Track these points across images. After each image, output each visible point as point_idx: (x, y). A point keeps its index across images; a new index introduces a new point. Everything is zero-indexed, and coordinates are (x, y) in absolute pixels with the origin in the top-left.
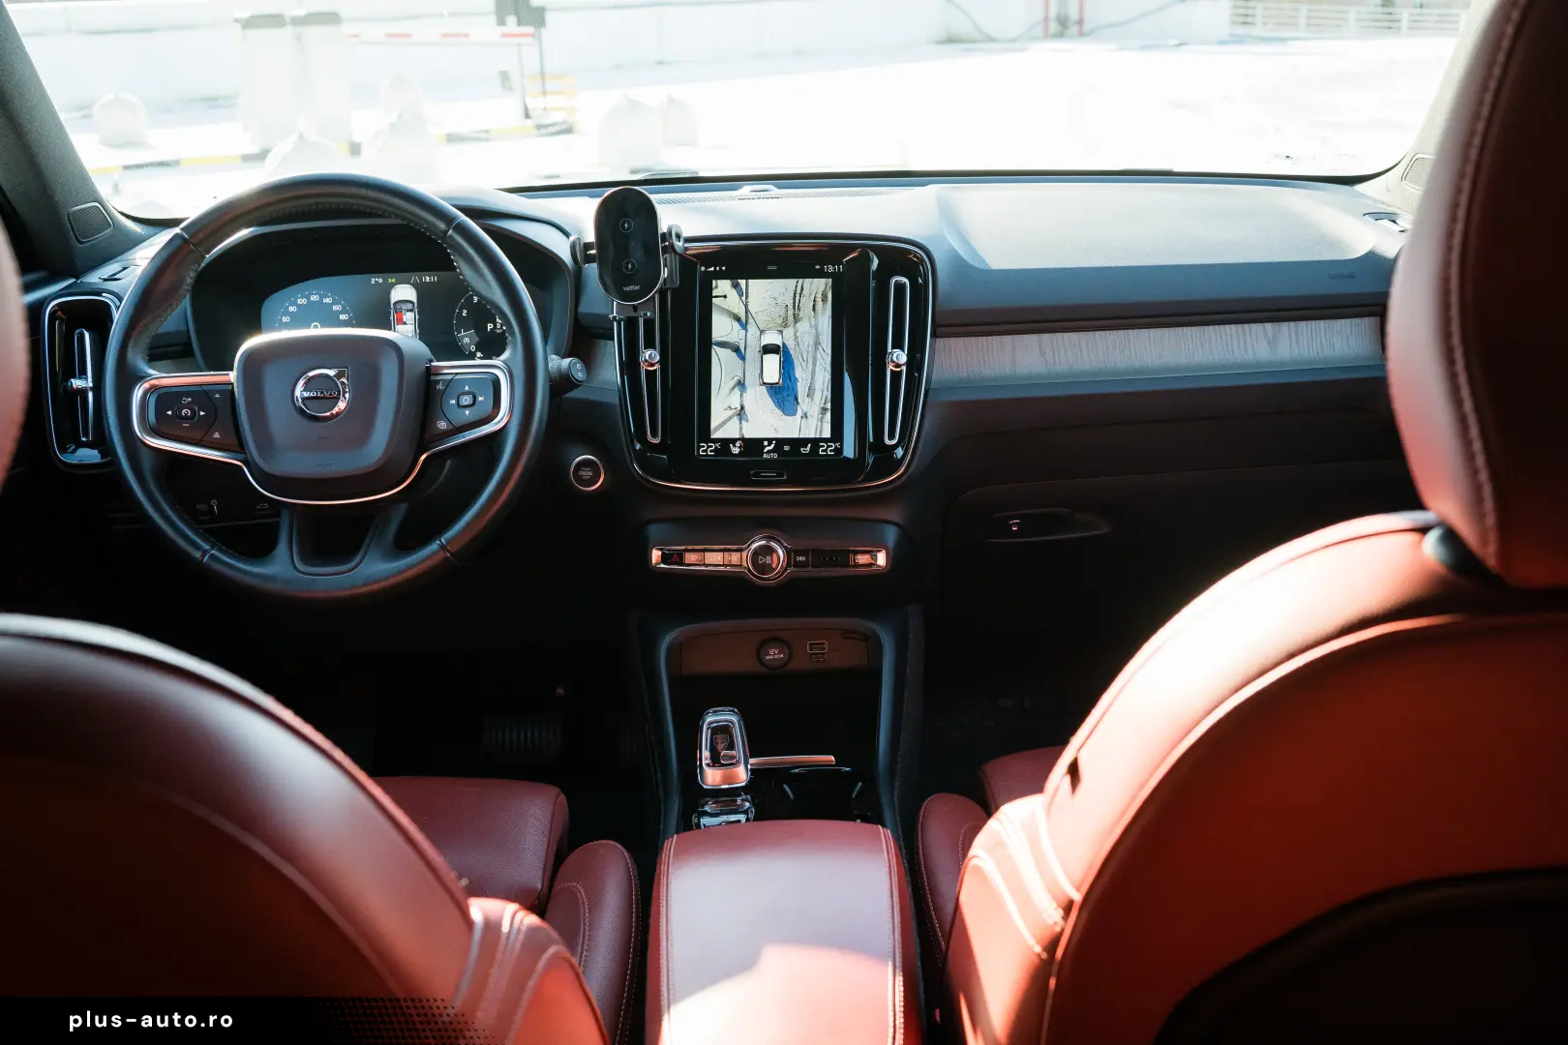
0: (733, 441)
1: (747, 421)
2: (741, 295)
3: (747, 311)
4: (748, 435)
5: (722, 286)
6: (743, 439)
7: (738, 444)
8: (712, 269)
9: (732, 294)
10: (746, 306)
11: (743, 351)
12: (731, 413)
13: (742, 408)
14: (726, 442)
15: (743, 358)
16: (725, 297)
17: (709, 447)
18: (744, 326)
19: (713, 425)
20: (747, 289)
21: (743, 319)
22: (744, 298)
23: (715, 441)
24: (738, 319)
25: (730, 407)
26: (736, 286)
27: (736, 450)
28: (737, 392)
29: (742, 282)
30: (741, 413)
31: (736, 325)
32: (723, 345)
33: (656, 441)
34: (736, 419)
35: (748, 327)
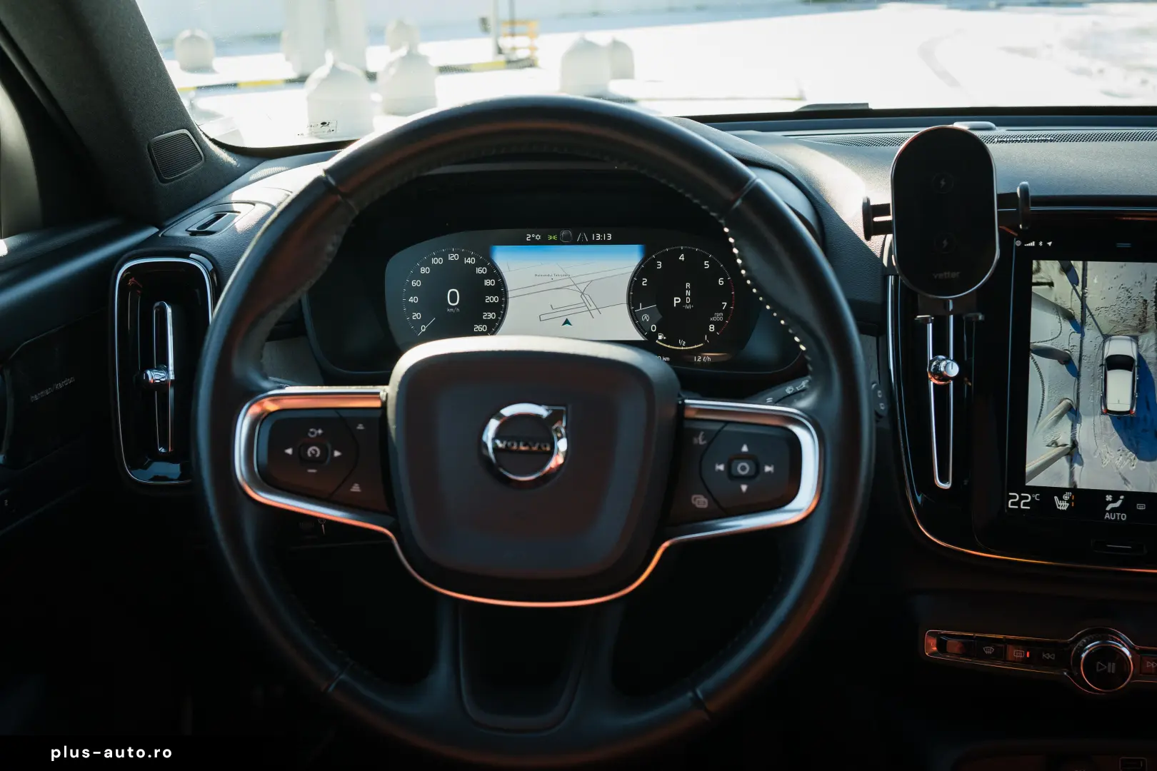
0: (1060, 492)
1: (1081, 464)
2: (1074, 281)
3: (1084, 306)
4: (1082, 484)
5: (1048, 269)
6: (1074, 490)
7: (1066, 497)
8: (1033, 244)
9: (1062, 282)
10: (1083, 299)
11: (1076, 363)
12: (1054, 451)
13: (1075, 444)
14: (1049, 494)
15: (1076, 373)
16: (1051, 284)
17: (1022, 498)
18: (1079, 328)
19: (1029, 467)
20: (1084, 275)
21: (1078, 318)
22: (1079, 288)
23: (1033, 490)
24: (1068, 316)
25: (1055, 444)
26: (1067, 270)
27: (1063, 505)
28: (1066, 423)
29: (1078, 265)
30: (1072, 453)
31: (1067, 326)
32: (1046, 353)
33: (947, 486)
34: (1063, 462)
35: (1085, 330)
